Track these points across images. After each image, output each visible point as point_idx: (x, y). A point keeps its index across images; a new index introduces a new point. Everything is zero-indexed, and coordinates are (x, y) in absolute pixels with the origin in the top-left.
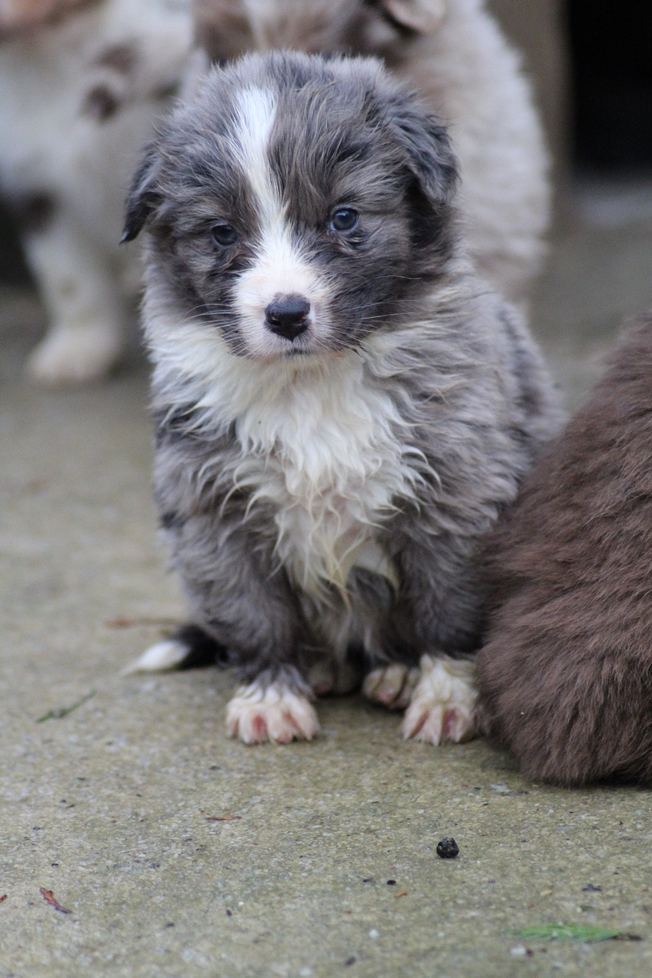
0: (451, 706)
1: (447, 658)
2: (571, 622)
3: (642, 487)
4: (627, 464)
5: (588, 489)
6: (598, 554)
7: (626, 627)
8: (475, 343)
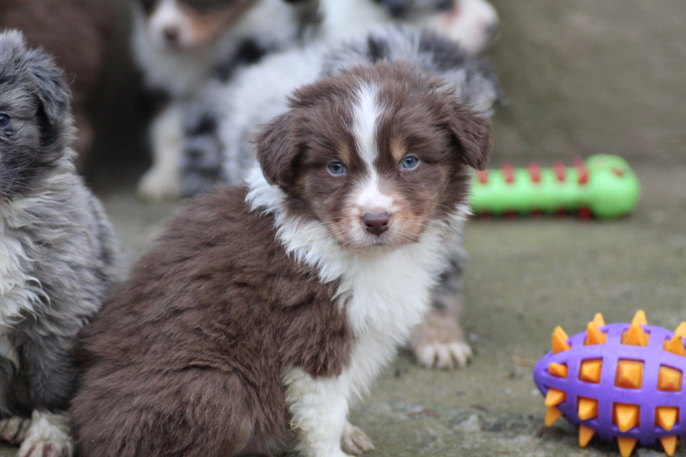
0: (49, 443)
1: (49, 413)
2: (124, 386)
3: (177, 304)
4: (170, 290)
5: (144, 303)
6: (145, 345)
7: (157, 392)
8: (73, 212)
